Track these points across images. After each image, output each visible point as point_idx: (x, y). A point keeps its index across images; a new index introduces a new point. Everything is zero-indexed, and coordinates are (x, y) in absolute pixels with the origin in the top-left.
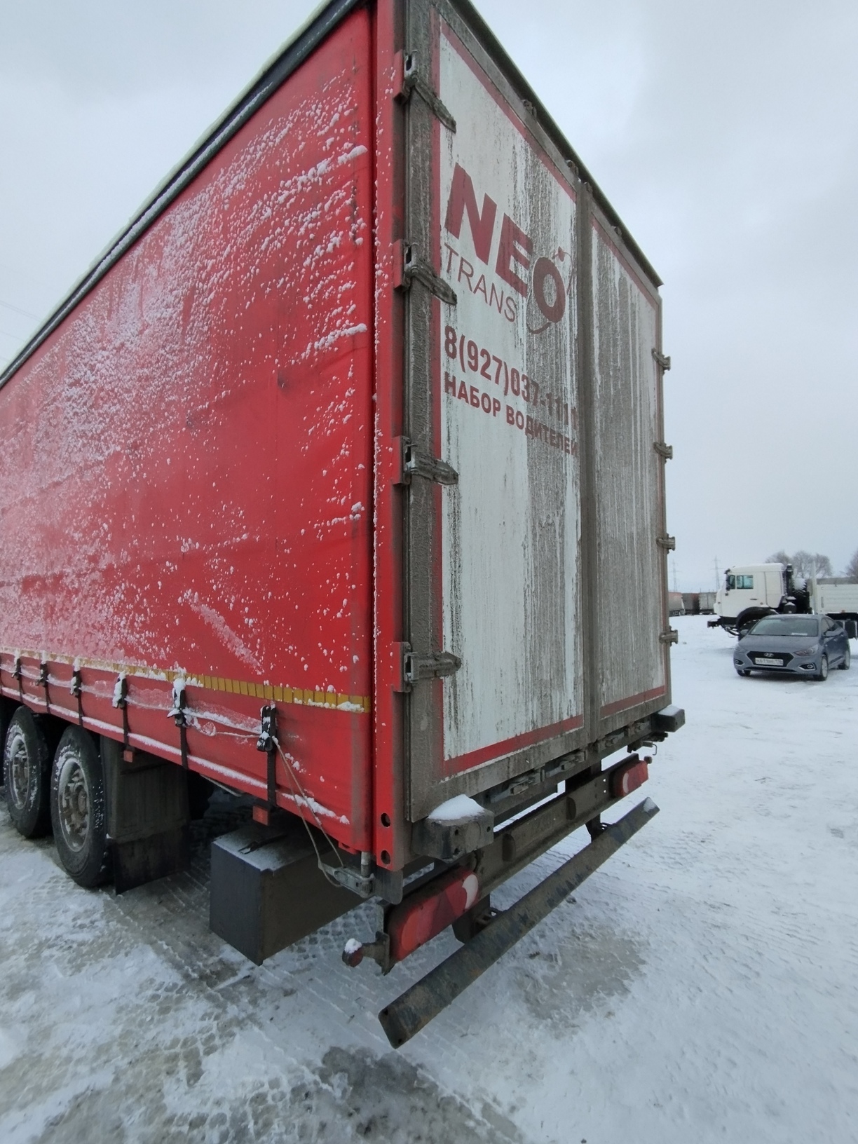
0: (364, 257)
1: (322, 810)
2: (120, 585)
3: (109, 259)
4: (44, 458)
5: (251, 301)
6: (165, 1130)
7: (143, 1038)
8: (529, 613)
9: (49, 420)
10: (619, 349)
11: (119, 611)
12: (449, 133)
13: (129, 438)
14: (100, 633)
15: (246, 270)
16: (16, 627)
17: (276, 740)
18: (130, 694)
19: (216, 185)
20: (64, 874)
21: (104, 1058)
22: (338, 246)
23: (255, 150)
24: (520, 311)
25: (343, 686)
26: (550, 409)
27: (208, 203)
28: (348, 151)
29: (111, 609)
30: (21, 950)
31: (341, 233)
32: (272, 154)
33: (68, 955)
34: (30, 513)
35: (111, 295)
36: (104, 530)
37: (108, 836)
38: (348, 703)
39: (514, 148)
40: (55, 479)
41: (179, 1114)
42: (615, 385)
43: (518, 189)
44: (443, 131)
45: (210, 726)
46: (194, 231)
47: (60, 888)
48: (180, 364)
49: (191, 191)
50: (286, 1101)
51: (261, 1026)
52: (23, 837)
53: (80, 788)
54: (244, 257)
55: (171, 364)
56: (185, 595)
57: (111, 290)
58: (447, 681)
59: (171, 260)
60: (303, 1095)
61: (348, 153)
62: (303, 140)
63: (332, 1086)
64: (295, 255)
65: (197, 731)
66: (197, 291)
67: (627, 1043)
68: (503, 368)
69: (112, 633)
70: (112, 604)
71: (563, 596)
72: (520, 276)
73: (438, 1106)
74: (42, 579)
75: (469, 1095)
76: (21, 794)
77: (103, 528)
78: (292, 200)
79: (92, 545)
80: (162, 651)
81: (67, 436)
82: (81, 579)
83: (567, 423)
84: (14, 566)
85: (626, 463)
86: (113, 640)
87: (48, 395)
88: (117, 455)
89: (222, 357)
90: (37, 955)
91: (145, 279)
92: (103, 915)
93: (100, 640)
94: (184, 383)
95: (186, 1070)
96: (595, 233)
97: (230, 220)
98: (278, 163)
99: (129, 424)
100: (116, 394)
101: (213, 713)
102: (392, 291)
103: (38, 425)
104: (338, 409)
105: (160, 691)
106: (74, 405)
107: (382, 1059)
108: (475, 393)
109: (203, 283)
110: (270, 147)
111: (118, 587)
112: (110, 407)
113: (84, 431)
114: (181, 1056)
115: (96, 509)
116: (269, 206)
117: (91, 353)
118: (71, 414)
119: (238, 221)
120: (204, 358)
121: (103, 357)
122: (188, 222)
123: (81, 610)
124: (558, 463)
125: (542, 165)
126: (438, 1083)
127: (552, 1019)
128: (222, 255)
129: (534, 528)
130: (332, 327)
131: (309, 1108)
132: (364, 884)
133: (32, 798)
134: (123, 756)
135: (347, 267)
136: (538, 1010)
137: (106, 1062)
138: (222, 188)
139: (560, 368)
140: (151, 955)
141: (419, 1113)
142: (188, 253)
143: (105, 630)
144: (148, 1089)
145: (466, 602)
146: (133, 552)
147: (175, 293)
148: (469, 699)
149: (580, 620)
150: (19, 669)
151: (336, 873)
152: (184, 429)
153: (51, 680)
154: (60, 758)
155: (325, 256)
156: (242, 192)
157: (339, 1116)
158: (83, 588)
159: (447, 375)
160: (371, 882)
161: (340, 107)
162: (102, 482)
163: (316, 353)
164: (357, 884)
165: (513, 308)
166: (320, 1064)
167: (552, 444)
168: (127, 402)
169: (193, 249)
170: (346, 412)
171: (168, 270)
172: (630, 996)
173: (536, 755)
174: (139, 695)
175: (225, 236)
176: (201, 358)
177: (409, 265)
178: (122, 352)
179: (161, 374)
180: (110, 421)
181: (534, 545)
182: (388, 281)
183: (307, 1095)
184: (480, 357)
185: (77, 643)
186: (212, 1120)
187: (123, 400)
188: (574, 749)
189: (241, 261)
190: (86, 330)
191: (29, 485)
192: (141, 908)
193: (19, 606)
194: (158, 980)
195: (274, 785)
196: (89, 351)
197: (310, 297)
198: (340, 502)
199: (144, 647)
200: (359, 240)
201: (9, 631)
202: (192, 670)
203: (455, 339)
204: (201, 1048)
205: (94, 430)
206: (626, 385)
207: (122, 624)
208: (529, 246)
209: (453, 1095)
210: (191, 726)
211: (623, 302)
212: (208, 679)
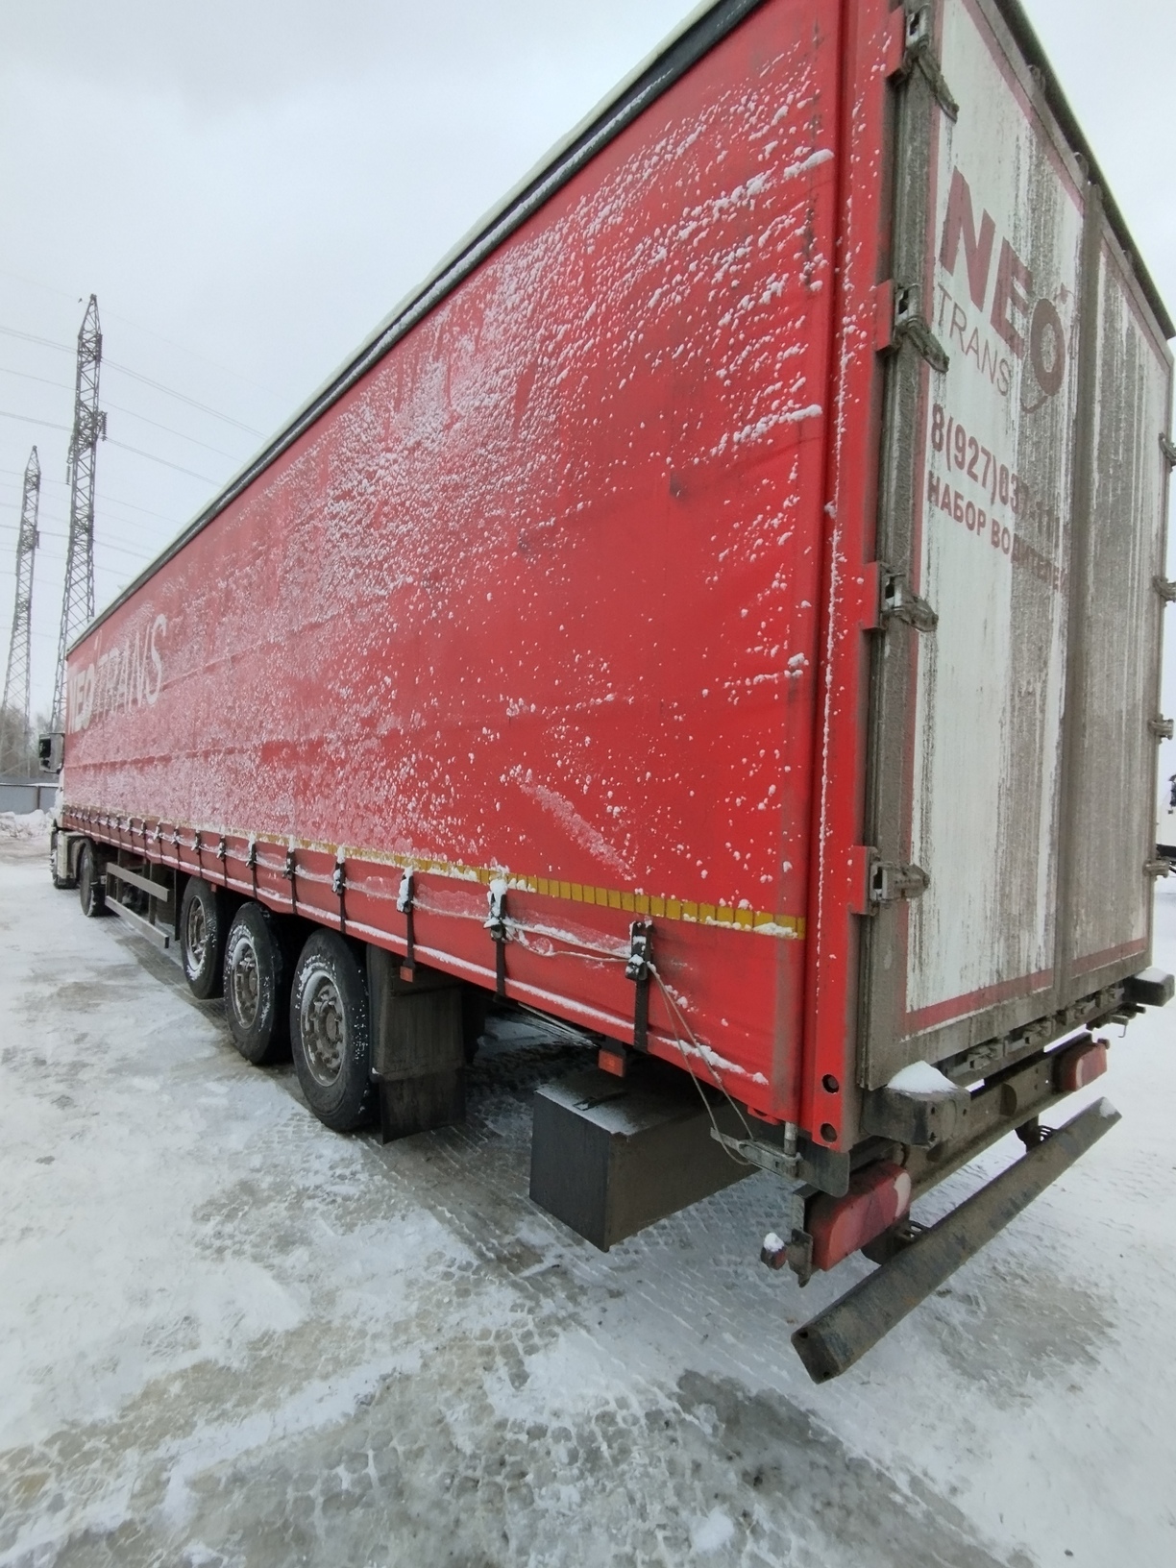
0: (822, 308)
1: (723, 1063)
2: (409, 758)
3: (396, 330)
4: (296, 592)
5: (627, 377)
6: (499, 1434)
7: (446, 1322)
8: (1002, 819)
9: (303, 544)
10: (1122, 433)
11: (407, 789)
12: (949, 121)
13: (426, 566)
14: (376, 817)
15: (621, 337)
16: (251, 804)
17: (653, 967)
18: (417, 896)
19: (573, 219)
20: (307, 1112)
21: (403, 1338)
22: (779, 294)
23: (641, 168)
24: (1014, 379)
25: (764, 901)
26: (1040, 522)
27: (560, 245)
28: (803, 158)
29: (394, 787)
30: (279, 1198)
31: (785, 276)
32: (670, 172)
33: (335, 1211)
34: (275, 662)
35: (400, 379)
36: (386, 686)
37: (374, 1071)
38: (773, 925)
39: (1018, 139)
40: (313, 620)
41: (511, 1420)
42: (1115, 489)
43: (1020, 200)
44: (943, 120)
45: (544, 943)
46: (536, 285)
47: (306, 1127)
48: (508, 466)
49: (529, 230)
50: (641, 1427)
51: (588, 1330)
52: (249, 1063)
53: (330, 1009)
54: (620, 318)
55: (494, 467)
56: (512, 772)
57: (401, 372)
58: (913, 903)
59: (498, 327)
60: (662, 1423)
61: (802, 162)
62: (723, 148)
63: (698, 1418)
64: (704, 311)
65: (524, 948)
66: (540, 369)
67: (1107, 1430)
68: (991, 465)
69: (394, 818)
70: (395, 780)
71: (1039, 797)
72: (1016, 328)
73: (848, 1467)
74: (292, 747)
75: (888, 1462)
76: (245, 1010)
77: (385, 683)
78: (703, 234)
79: (366, 704)
80: (473, 842)
81: (332, 564)
82: (350, 748)
83: (1057, 546)
84: (249, 729)
85: (1120, 606)
86: (395, 826)
87: (301, 511)
88: (408, 589)
89: (578, 457)
90: (296, 1204)
91: (455, 355)
92: (364, 1165)
93: (376, 825)
94: (515, 492)
95: (506, 1369)
96: (1103, 259)
97: (596, 268)
98: (679, 183)
99: (427, 548)
100: (408, 509)
101: (550, 926)
102: (872, 357)
103: (286, 549)
104: (770, 525)
105: (466, 894)
106: (342, 524)
107: (757, 1396)
108: (959, 502)
109: (550, 358)
110: (666, 162)
111: (405, 759)
112: (397, 527)
113: (357, 558)
114: (497, 1350)
115: (374, 657)
116: (662, 245)
117: (368, 456)
118: (338, 536)
119: (610, 270)
120: (549, 457)
121: (387, 461)
122: (524, 274)
123: (349, 787)
124: (1045, 602)
125: (1048, 163)
126: (841, 1439)
127: (987, 1381)
128: (582, 318)
129: (1012, 699)
130: (763, 410)
131: (673, 1440)
132: (788, 1165)
133: (264, 1016)
134: (398, 973)
135: (794, 322)
136: (967, 1368)
137: (407, 1343)
138: (582, 223)
139: (1053, 462)
140: (434, 1224)
141: (824, 1473)
142: (525, 316)
143: (385, 813)
144: (467, 1383)
145: (936, 796)
146: (430, 715)
147: (503, 372)
148: (934, 931)
149: (1056, 834)
150: (254, 858)
151: (742, 1147)
152: (515, 554)
153: (300, 872)
154: (305, 970)
155: (756, 310)
156: (616, 228)
157: (715, 1457)
158: (352, 759)
159: (931, 474)
160: (798, 1163)
161: (790, 97)
162: (383, 625)
163: (736, 447)
164: (777, 1164)
165: (1007, 375)
166: (677, 1389)
167: (1039, 577)
168: (424, 519)
169: (534, 311)
170: (783, 528)
171: (491, 342)
172: (1100, 1368)
173: (1000, 1018)
174: (433, 898)
175: (588, 291)
176: (543, 458)
177: (904, 316)
178: (417, 454)
179: (479, 481)
180: (398, 544)
181: (1012, 722)
182: (866, 340)
183: (667, 1424)
184: (967, 448)
185: (342, 828)
186: (553, 1432)
187: (418, 516)
188: (1042, 1016)
189: (614, 325)
190: (360, 427)
191: (273, 627)
192: (406, 1162)
193: (256, 779)
194: (449, 1255)
195: (644, 1024)
196: (364, 453)
197: (728, 369)
198: (769, 652)
199: (444, 837)
200: (816, 285)
201: (241, 809)
202: (517, 871)
203: (942, 424)
204: (520, 1347)
205: (373, 556)
206: (1126, 488)
207: (410, 807)
208: (1028, 285)
209: (866, 1457)
210: (514, 941)
211: (1130, 364)
212: (544, 883)
